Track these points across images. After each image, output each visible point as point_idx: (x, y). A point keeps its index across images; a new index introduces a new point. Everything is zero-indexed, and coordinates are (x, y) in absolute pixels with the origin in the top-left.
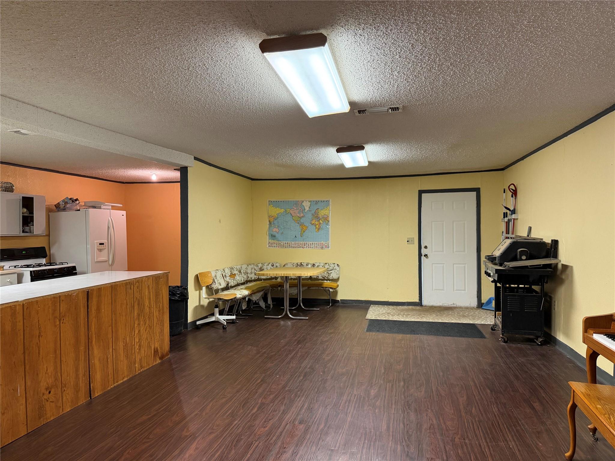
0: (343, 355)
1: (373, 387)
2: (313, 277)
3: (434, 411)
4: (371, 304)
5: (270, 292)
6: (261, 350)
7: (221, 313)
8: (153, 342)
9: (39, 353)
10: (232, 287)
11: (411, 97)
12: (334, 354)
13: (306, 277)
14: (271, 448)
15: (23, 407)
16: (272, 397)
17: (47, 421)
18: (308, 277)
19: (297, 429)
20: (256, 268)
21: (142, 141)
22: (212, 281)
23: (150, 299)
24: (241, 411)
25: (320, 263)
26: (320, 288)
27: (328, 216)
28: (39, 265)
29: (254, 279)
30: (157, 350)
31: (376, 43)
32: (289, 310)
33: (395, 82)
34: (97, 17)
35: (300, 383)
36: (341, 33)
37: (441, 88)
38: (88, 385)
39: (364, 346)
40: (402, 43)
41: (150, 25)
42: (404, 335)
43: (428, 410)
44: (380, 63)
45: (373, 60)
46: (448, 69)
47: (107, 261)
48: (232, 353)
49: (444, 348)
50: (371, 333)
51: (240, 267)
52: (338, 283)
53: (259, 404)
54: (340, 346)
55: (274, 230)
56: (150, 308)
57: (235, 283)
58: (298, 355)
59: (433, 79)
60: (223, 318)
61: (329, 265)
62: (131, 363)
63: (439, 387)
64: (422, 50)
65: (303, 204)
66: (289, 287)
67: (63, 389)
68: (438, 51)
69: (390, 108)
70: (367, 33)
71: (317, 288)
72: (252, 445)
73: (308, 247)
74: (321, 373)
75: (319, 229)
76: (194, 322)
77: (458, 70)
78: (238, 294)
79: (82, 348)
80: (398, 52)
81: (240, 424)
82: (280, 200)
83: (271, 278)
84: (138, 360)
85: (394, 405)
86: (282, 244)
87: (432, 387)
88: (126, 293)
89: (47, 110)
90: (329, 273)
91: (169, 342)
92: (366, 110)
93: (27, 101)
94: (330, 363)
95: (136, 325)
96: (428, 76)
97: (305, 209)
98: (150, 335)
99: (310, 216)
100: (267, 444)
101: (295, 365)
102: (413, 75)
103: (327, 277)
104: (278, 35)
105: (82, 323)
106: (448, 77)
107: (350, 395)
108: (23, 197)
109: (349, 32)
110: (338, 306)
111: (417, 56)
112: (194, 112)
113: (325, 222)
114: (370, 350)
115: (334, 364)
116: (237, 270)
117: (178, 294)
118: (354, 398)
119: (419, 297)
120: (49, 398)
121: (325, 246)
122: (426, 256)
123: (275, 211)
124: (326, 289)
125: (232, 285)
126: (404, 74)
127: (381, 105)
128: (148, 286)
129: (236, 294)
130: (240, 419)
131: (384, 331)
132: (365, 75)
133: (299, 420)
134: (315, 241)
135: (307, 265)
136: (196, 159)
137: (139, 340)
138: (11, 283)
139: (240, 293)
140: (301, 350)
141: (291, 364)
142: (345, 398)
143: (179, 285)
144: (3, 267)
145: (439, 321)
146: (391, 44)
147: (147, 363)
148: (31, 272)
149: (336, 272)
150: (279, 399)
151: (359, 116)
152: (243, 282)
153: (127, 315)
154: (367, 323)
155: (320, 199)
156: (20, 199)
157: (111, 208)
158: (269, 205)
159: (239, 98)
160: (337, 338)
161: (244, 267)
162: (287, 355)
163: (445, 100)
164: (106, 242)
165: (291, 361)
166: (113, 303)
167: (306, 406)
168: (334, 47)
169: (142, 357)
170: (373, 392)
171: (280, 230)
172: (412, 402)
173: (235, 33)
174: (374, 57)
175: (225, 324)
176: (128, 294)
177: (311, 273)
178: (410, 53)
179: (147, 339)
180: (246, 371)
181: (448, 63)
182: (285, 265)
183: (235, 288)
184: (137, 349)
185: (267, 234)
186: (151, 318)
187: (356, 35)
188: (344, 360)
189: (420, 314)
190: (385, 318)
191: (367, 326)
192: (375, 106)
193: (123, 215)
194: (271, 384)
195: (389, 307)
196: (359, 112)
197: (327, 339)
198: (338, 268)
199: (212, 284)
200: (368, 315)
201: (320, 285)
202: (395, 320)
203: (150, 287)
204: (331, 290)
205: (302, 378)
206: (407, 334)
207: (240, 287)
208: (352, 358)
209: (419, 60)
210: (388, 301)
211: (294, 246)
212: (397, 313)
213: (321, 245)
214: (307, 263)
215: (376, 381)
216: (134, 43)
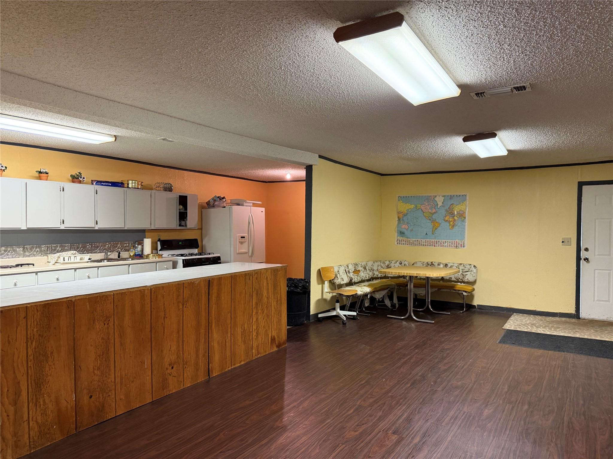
0: (463, 367)
1: (489, 406)
2: (445, 278)
3: (559, 446)
4: (513, 313)
5: (396, 291)
6: (374, 350)
7: (342, 308)
8: (271, 330)
9: (164, 332)
10: (355, 283)
11: (536, 73)
12: (453, 364)
13: (437, 277)
14: (355, 455)
15: (149, 378)
16: (371, 400)
17: (169, 392)
18: (440, 278)
19: (388, 439)
20: (382, 265)
21: (267, 143)
22: (334, 276)
23: (268, 289)
24: (337, 410)
25: (453, 263)
26: (452, 291)
27: (464, 212)
28: (191, 255)
29: (380, 276)
30: (275, 339)
31: (469, 14)
32: (414, 311)
33: (509, 57)
34: (184, 29)
35: (405, 390)
36: (421, 9)
37: (575, 59)
38: (207, 365)
39: (491, 359)
40: (501, 9)
41: (230, 29)
42: (546, 351)
43: (551, 443)
44: (482, 37)
45: (472, 34)
46: (577, 34)
47: (246, 253)
48: (345, 350)
49: (594, 371)
50: (504, 345)
51: (365, 263)
52: (475, 287)
53: (357, 406)
54: (463, 356)
55: (403, 226)
56: (268, 298)
57: (359, 279)
58: (412, 361)
59: (559, 49)
60: (342, 313)
61: (464, 265)
62: (248, 348)
63: (573, 418)
64: (532, 14)
65: (436, 199)
66: (414, 287)
67: (184, 366)
68: (554, 13)
69: (514, 88)
70: (454, 4)
71: (449, 290)
72: (338, 448)
73: (440, 246)
74: (432, 383)
75: (453, 226)
76: (316, 315)
77: (591, 34)
78: (359, 291)
79: (202, 331)
80: (501, 21)
81: (332, 423)
82: (410, 195)
83: (399, 277)
84: (255, 345)
85: (509, 430)
86: (412, 241)
87: (564, 416)
88: (245, 284)
89: (179, 119)
90: (464, 275)
91: (286, 332)
92: (484, 92)
93: (161, 111)
94: (445, 374)
95: (254, 314)
96: (551, 45)
97: (437, 205)
98: (268, 323)
99: (443, 212)
100: (353, 449)
101: (405, 370)
102: (530, 46)
103: (461, 279)
104: (353, 22)
105: (203, 309)
106: (579, 44)
107: (459, 411)
108: (179, 196)
109: (431, 6)
110: (474, 312)
111: (527, 23)
112: (301, 111)
113: (461, 219)
114: (497, 365)
115: (449, 375)
116: (361, 267)
117: (300, 287)
118: (462, 416)
119: (576, 308)
120: (171, 373)
121: (460, 244)
122: (586, 260)
123: (404, 207)
124: (459, 292)
125: (356, 282)
126: (518, 46)
127: (501, 85)
128: (267, 278)
129: (357, 291)
130: (333, 419)
131: (521, 345)
132: (467, 53)
133: (393, 430)
134: (448, 239)
135: (438, 265)
136: (320, 157)
137: (257, 327)
138: (167, 269)
139: (361, 290)
140: (416, 355)
141: (402, 369)
142: (451, 413)
143: (303, 278)
144: (162, 255)
145: (597, 339)
146: (488, 13)
147: (263, 350)
148: (183, 260)
149: (472, 274)
150: (378, 404)
151: (478, 99)
152: (367, 278)
153: (246, 303)
154: (503, 333)
155: (455, 194)
156: (177, 198)
157: (252, 205)
158: (399, 200)
159: (340, 93)
160: (461, 347)
161: (370, 264)
162: (400, 359)
163: (584, 72)
164: (246, 236)
165: (402, 366)
166: (233, 292)
167: (405, 416)
168: (419, 25)
169: (259, 343)
170: (486, 412)
171: (409, 227)
172: (533, 431)
173: (310, 25)
174: (472, 31)
175: (345, 319)
176: (247, 285)
177: (442, 273)
178: (516, 20)
179: (264, 327)
180: (353, 370)
181: (574, 26)
182: (414, 263)
183: (358, 284)
184: (255, 336)
185: (396, 230)
186: (269, 307)
187: (440, 8)
188: (463, 371)
189: (574, 328)
190: (527, 329)
191: (502, 337)
192: (494, 87)
193: (262, 212)
194: (374, 387)
195: (536, 317)
196: (477, 94)
197: (450, 347)
198: (475, 270)
199: (334, 279)
200: (506, 324)
201: (452, 287)
202: (540, 332)
203: (269, 279)
204: (465, 294)
205: (409, 385)
206: (549, 350)
207: (363, 284)
208: (473, 371)
209: (532, 27)
210: (535, 311)
211: (425, 244)
212: (544, 324)
213: (455, 243)
214: (439, 263)
215: (493, 400)
216: (224, 49)
